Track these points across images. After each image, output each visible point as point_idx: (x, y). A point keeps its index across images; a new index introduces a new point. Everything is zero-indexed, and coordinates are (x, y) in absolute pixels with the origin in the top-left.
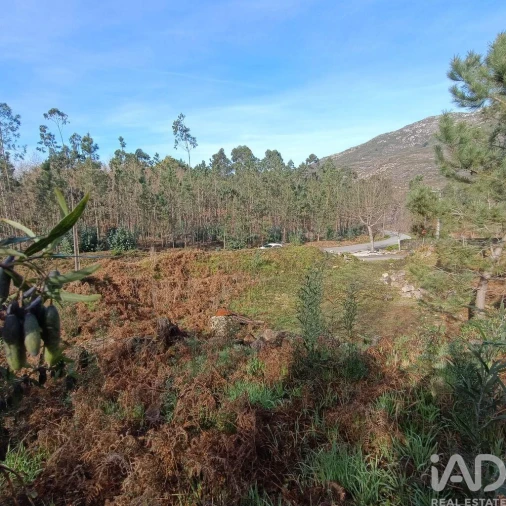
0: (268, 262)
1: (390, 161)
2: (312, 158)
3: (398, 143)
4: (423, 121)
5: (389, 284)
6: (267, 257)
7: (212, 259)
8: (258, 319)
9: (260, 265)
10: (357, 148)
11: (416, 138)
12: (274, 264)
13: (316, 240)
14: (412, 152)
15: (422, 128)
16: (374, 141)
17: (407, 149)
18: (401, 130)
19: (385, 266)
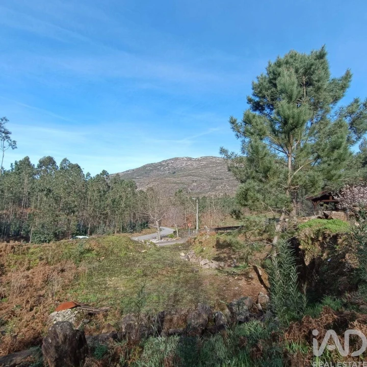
0: (89, 251)
1: (155, 180)
2: (104, 172)
3: (158, 170)
4: (172, 159)
5: (189, 260)
6: (87, 246)
7: (31, 251)
8: (102, 306)
9: (82, 253)
10: (133, 170)
11: (169, 168)
12: (94, 252)
13: (114, 233)
14: (167, 177)
15: (172, 163)
16: (144, 167)
17: (164, 174)
18: (160, 163)
19: (176, 248)
